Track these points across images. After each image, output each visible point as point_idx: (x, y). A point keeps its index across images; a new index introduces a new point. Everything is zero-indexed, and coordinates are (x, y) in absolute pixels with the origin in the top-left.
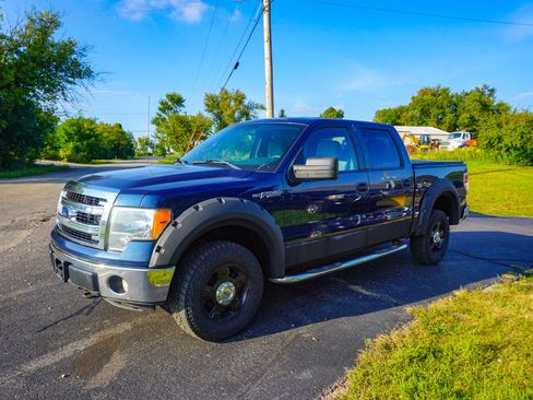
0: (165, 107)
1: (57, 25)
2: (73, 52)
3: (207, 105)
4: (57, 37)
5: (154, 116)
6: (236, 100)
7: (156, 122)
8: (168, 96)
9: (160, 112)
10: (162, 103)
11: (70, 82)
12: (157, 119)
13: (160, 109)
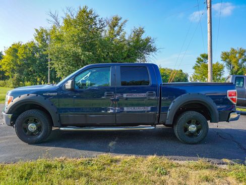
0: (199, 60)
1: (143, 32)
2: (150, 42)
3: (223, 58)
4: (143, 37)
5: (194, 65)
6: (239, 53)
7: (194, 68)
8: (201, 55)
9: (197, 63)
10: (198, 59)
11: (148, 54)
12: (195, 67)
13: (197, 62)
